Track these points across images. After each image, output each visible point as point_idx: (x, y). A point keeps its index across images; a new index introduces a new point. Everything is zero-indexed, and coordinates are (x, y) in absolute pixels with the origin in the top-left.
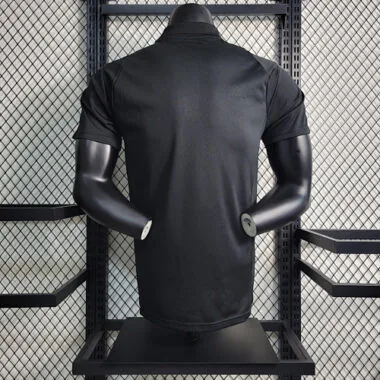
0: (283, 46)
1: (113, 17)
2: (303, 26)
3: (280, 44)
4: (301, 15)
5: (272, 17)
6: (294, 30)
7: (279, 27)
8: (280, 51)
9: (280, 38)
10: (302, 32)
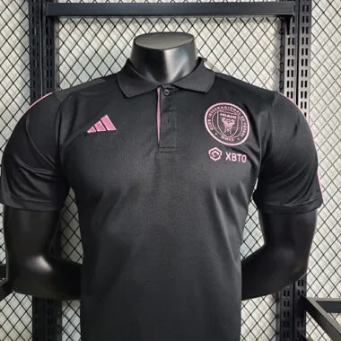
0: (287, 58)
1: (63, 20)
2: (313, 30)
3: (282, 55)
4: (311, 16)
5: (272, 19)
6: (301, 36)
7: (281, 33)
8: (282, 64)
9: (282, 47)
10: (313, 39)
